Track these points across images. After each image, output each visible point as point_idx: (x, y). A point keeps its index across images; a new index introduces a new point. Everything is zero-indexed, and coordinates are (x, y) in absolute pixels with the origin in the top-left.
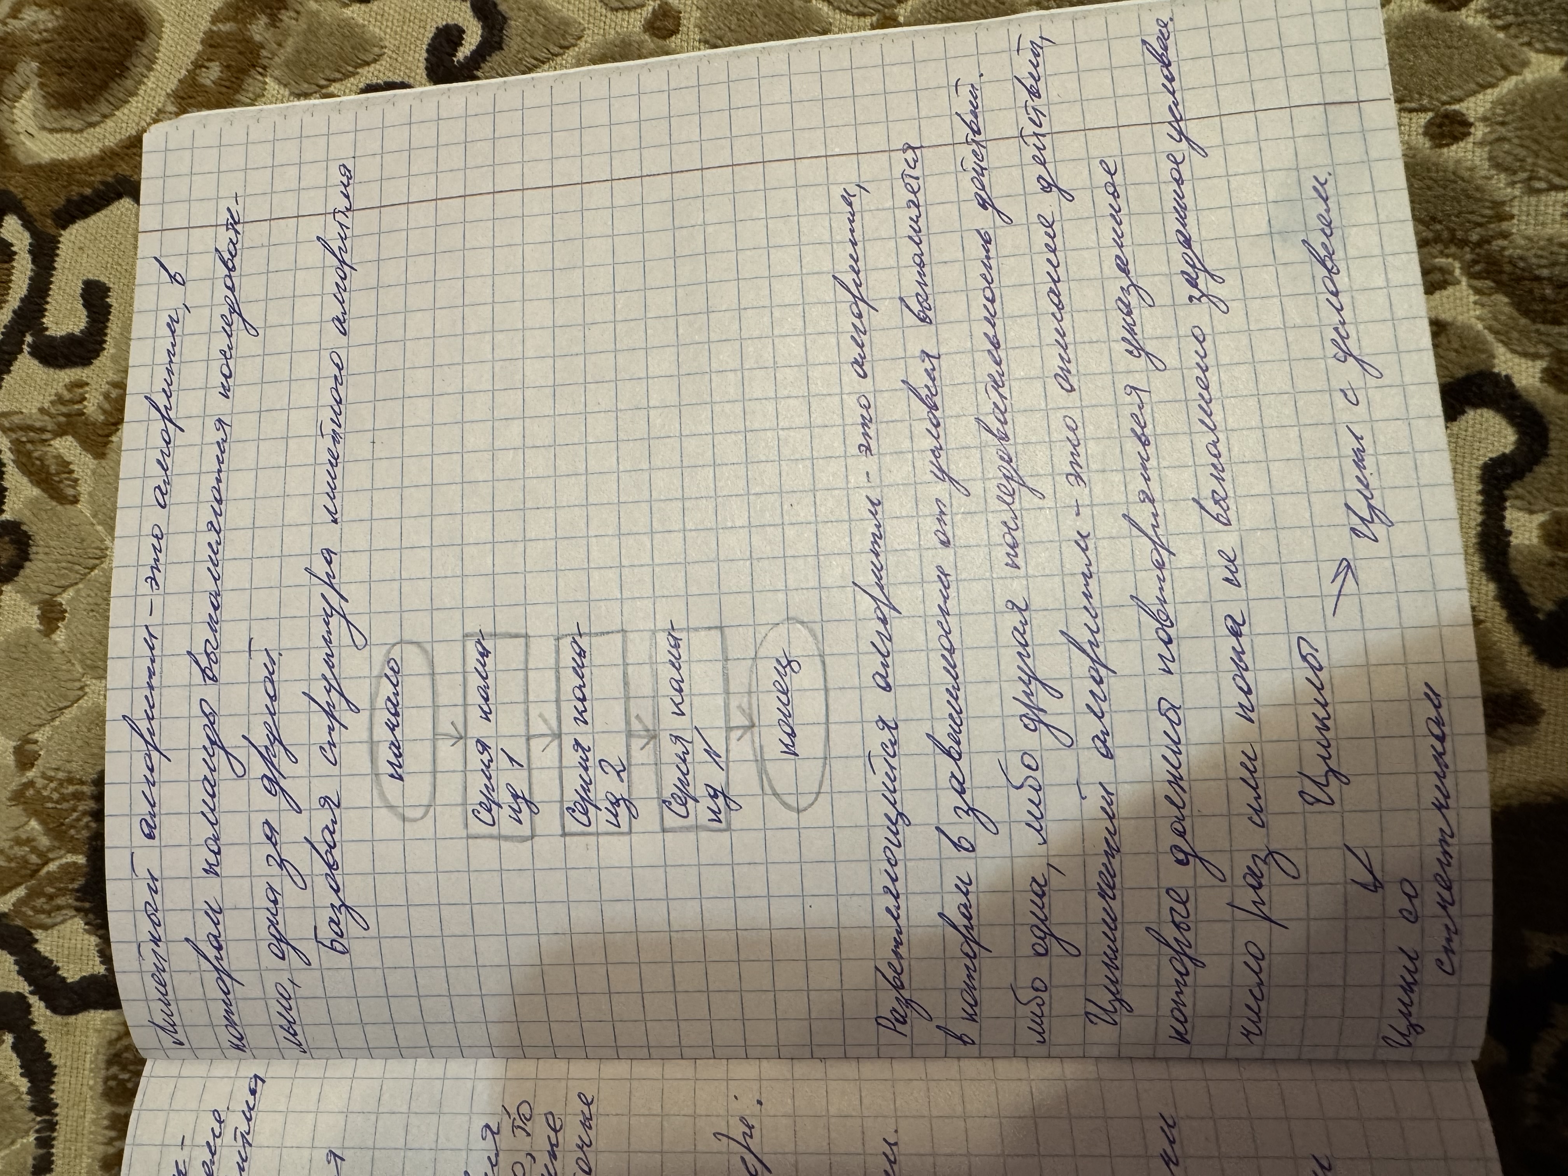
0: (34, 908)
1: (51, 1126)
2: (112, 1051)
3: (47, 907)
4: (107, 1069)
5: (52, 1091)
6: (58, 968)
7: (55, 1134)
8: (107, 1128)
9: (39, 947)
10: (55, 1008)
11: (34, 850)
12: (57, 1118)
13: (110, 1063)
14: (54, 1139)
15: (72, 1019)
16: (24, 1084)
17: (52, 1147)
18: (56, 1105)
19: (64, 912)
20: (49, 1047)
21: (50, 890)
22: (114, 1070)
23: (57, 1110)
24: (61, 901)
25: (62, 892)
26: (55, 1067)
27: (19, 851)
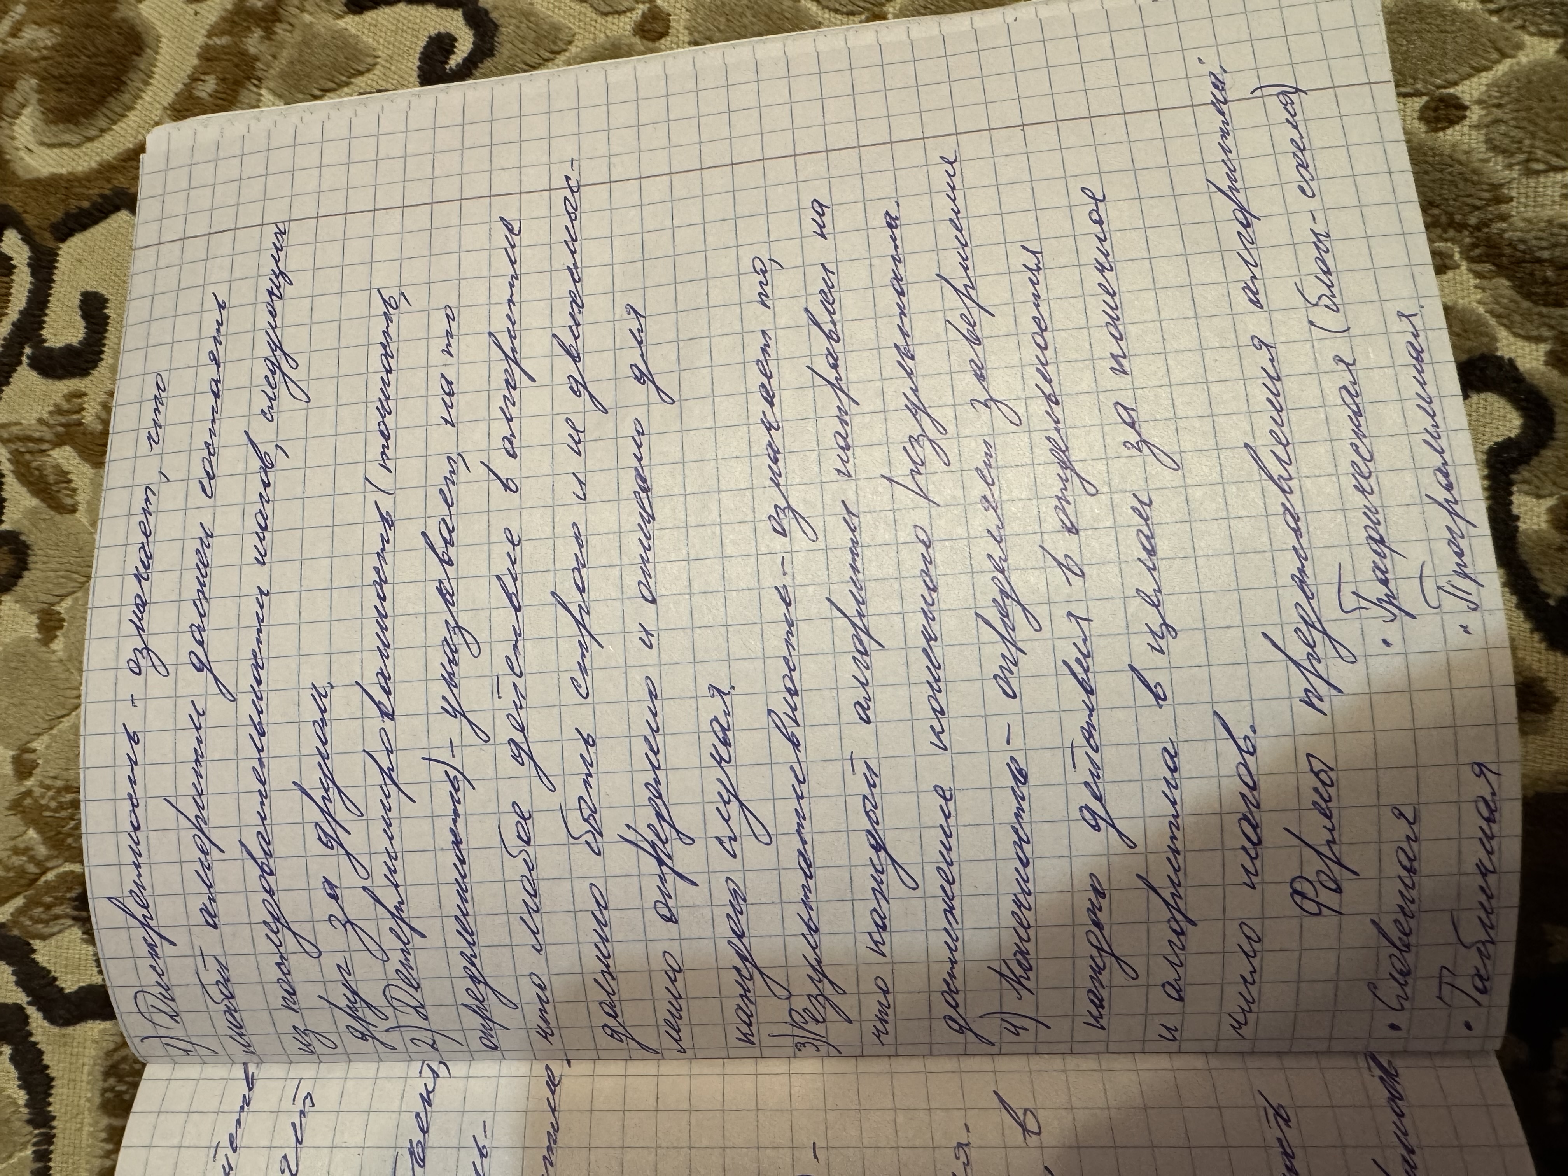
0: (31, 918)
1: (49, 1139)
2: (109, 1063)
3: (44, 916)
4: (105, 1080)
5: (50, 1104)
6: (55, 979)
7: (52, 1148)
8: (104, 1140)
9: (38, 957)
10: (52, 1018)
11: (32, 859)
12: (54, 1131)
13: (107, 1074)
14: (51, 1152)
15: (70, 1030)
16: (21, 1097)
17: (50, 1160)
18: (54, 1118)
19: (62, 921)
20: (47, 1059)
21: (48, 899)
22: (112, 1081)
23: (55, 1123)
24: (58, 910)
25: (60, 901)
26: (53, 1079)
27: (17, 861)
